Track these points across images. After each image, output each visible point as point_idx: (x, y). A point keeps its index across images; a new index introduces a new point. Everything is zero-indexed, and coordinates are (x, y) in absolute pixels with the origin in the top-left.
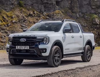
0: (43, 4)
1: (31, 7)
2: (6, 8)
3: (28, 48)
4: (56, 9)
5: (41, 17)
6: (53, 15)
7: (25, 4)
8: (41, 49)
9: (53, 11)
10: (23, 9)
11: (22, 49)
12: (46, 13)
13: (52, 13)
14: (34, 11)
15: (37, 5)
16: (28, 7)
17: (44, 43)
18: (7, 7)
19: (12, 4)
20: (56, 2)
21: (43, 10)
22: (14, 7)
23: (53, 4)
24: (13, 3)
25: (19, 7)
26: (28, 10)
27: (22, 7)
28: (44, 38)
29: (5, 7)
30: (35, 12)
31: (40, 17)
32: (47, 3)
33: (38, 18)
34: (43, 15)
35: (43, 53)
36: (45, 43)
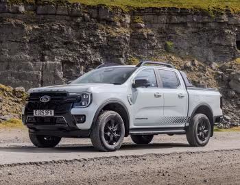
0: (211, 47)
1: (187, 53)
2: (142, 56)
3: (53, 115)
4: (237, 55)
5: (207, 72)
6: (231, 68)
7: (176, 48)
8: (76, 116)
9: (231, 60)
10: (173, 57)
11: (42, 115)
12: (217, 65)
13: (229, 63)
14: (193, 61)
15: (200, 49)
16: (182, 53)
17: (81, 105)
18: (142, 53)
19: (152, 48)
20: (237, 42)
21: (211, 57)
22: (157, 53)
23: (230, 46)
24: (155, 46)
25: (164, 52)
26: (182, 59)
27: (171, 52)
28: (83, 95)
29: (138, 54)
30: (196, 62)
31: (205, 71)
32: (220, 45)
33: (202, 74)
34: (212, 68)
35: (79, 123)
36: (83, 104)
